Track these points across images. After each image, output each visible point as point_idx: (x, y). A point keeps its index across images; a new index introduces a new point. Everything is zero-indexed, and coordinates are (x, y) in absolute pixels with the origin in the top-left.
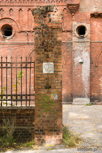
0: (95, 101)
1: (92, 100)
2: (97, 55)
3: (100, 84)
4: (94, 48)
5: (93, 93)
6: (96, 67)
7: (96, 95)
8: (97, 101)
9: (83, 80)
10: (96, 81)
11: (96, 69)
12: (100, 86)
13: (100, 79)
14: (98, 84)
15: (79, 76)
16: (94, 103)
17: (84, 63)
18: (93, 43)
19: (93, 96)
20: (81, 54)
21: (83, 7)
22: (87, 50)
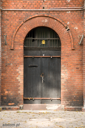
0: (9, 104)
1: (5, 102)
2: (13, 32)
3: (18, 77)
4: (8, 20)
5: (6, 92)
6: (12, 51)
7: (11, 94)
8: (13, 104)
10: (12, 72)
11: (11, 54)
12: (18, 80)
13: (17, 70)
14: (14, 77)
16: (7, 107)
18: (6, 12)
19: (7, 96)
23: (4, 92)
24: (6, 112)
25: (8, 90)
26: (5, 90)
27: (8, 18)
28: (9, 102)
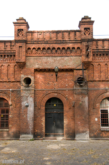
0: (38, 137)
1: (36, 136)
2: (40, 100)
3: (42, 123)
4: (37, 94)
5: (36, 131)
6: (39, 110)
7: (39, 132)
8: (40, 137)
9: (28, 119)
10: (39, 120)
11: (39, 111)
12: (42, 124)
13: (42, 119)
14: (40, 123)
15: (25, 116)
16: (37, 138)
17: (29, 106)
18: (37, 91)
19: (37, 133)
20: (27, 99)
21: (28, 64)
22: (31, 96)
23: (35, 131)
24: (36, 141)
25: (37, 130)
26: (36, 129)
27: (38, 93)
28: (38, 136)
